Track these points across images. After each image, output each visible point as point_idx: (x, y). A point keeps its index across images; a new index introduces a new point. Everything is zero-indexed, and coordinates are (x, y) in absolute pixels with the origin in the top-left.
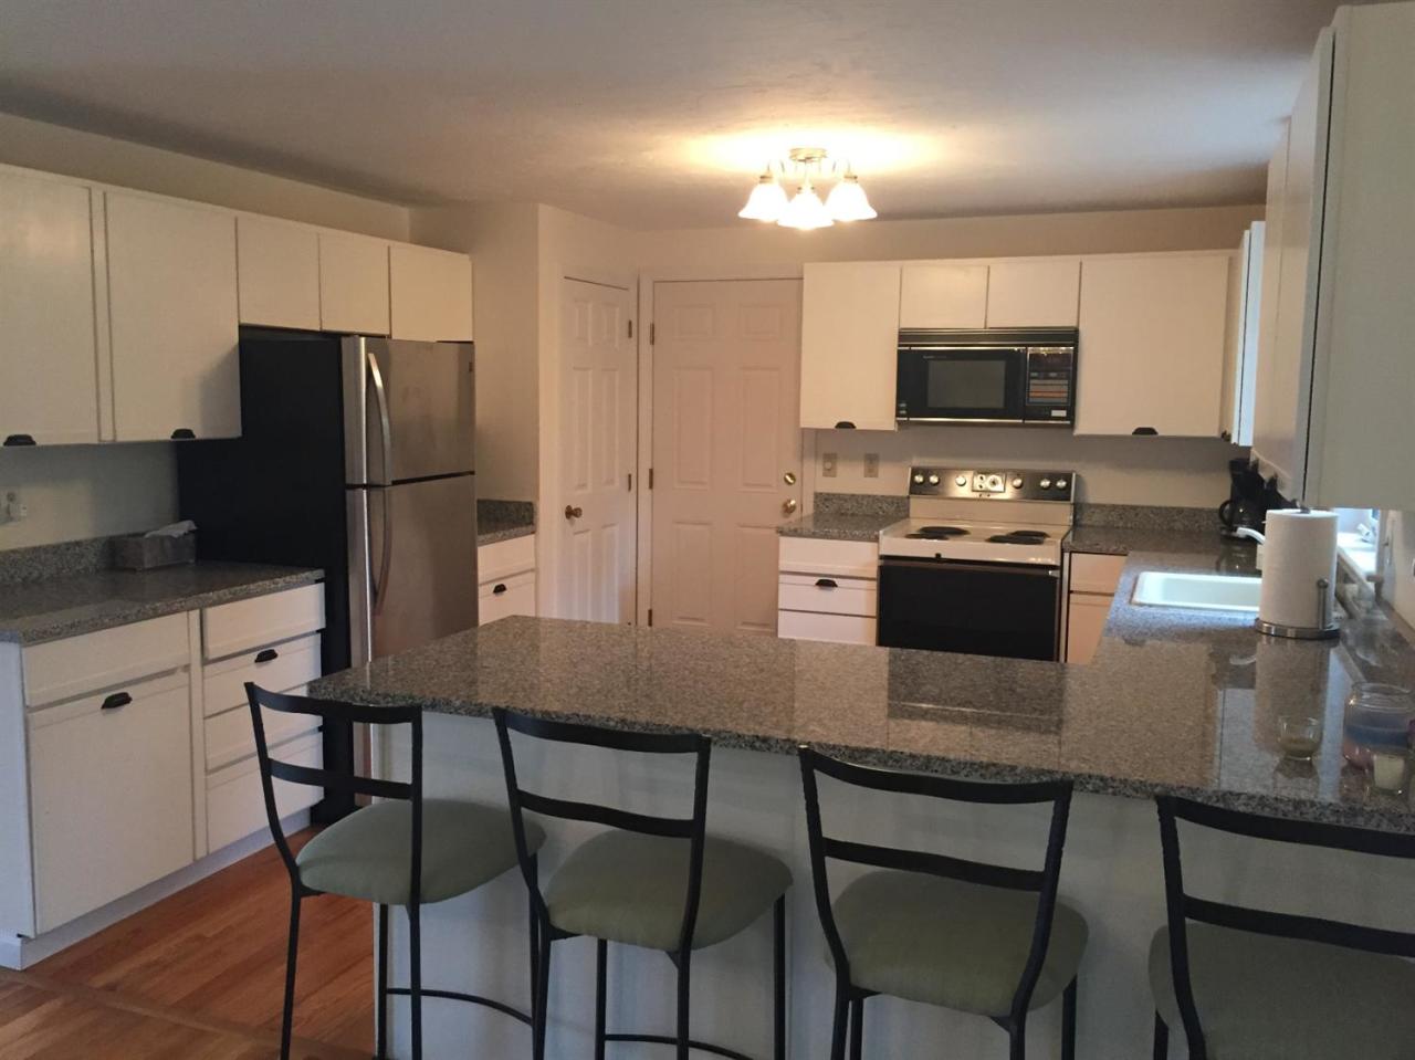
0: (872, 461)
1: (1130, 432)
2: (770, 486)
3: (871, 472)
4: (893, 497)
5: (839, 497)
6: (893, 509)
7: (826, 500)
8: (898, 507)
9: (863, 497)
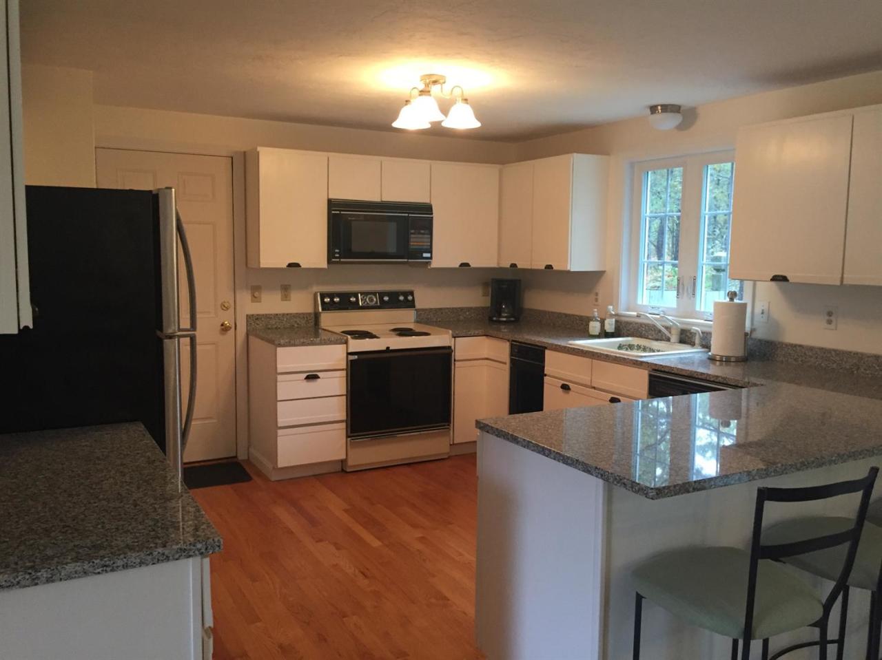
0: (286, 290)
1: (457, 266)
2: (209, 312)
3: (286, 297)
4: (303, 314)
5: (268, 317)
6: (304, 322)
7: (257, 319)
8: (307, 321)
9: (284, 315)
